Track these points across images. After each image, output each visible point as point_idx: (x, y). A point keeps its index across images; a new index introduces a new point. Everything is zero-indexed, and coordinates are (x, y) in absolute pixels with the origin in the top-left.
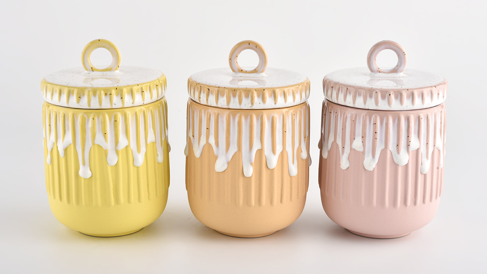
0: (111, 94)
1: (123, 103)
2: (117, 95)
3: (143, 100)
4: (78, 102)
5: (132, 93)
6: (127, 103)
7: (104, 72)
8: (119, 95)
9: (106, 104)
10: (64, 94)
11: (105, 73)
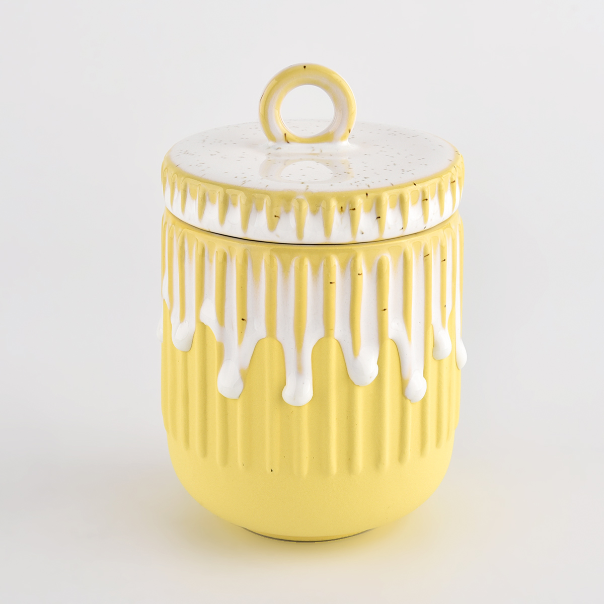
0: (354, 209)
1: (381, 229)
2: (368, 210)
3: (425, 220)
4: (272, 227)
5: (401, 203)
6: (389, 228)
7: (316, 146)
8: (373, 210)
9: (340, 232)
10: (234, 204)
11: (318, 147)
